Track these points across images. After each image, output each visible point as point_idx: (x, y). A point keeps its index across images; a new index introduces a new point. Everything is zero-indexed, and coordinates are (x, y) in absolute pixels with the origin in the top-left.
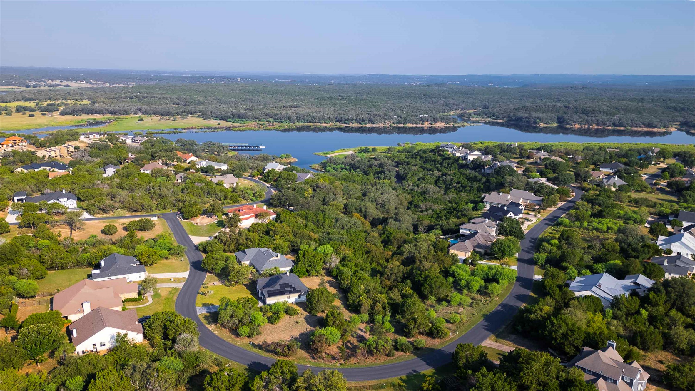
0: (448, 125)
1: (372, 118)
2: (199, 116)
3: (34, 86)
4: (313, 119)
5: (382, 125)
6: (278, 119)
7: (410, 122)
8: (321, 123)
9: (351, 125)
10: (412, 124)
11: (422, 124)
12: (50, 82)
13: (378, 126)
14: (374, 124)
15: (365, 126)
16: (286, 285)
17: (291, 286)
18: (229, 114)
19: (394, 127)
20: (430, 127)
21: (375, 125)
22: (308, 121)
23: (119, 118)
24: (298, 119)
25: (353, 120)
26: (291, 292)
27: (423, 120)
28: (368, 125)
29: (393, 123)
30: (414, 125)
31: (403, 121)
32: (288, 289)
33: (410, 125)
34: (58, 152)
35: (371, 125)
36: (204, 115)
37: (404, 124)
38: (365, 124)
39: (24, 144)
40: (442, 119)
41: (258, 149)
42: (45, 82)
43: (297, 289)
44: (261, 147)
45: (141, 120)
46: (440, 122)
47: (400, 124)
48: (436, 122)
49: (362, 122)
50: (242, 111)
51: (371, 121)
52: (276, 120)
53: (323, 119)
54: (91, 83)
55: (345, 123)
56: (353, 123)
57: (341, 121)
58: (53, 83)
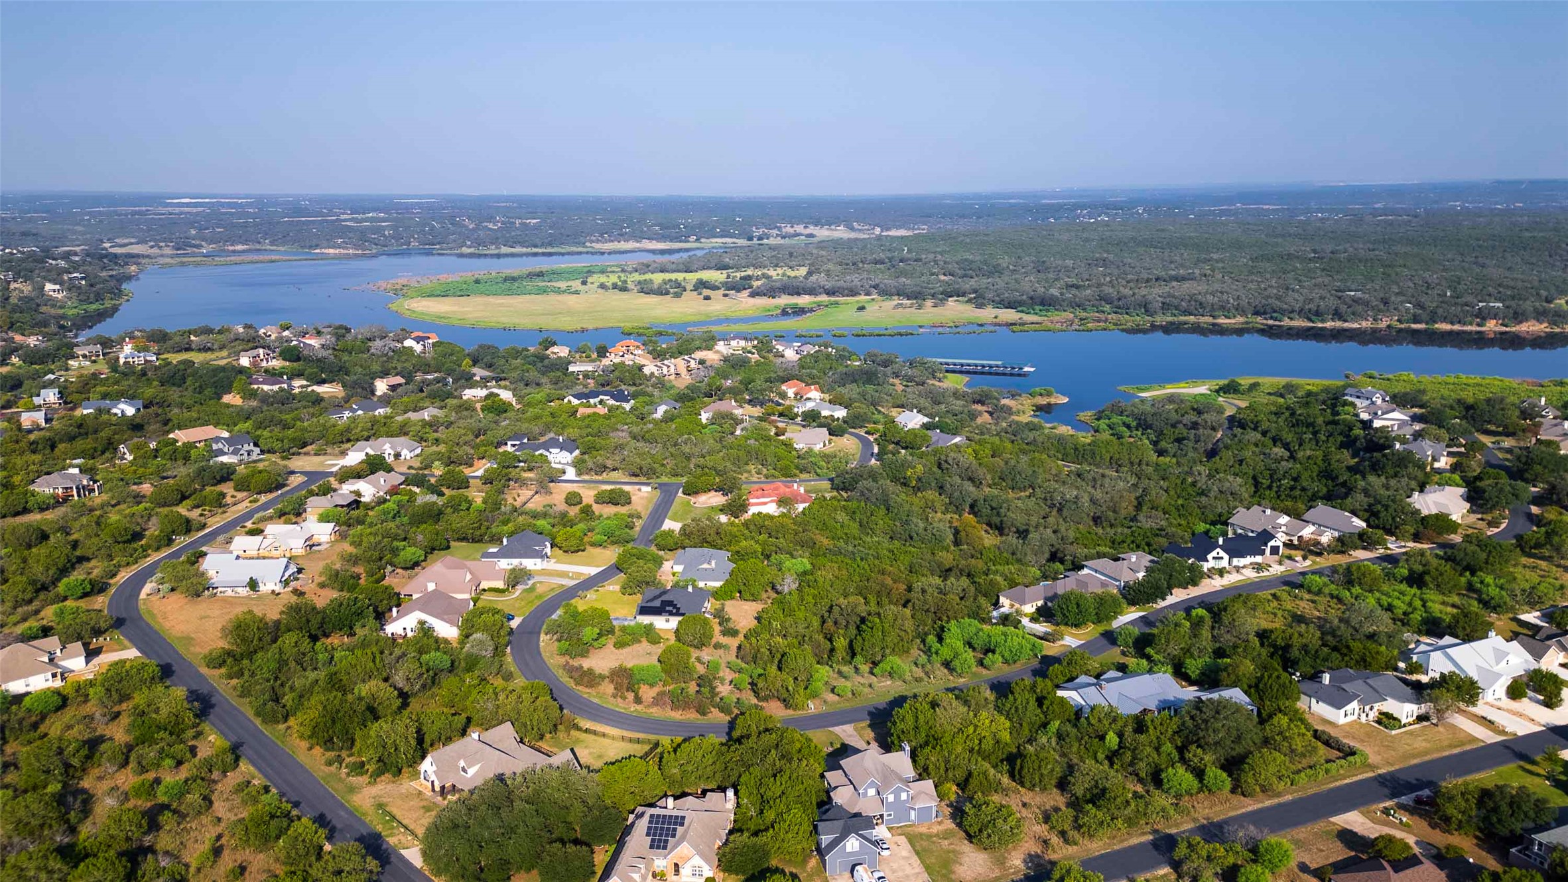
0: (1557, 330)
1: (1343, 308)
2: (970, 301)
3: (760, 238)
4: (1200, 307)
5: (1365, 324)
6: (1121, 306)
7: (1444, 320)
8: (1214, 317)
9: (1286, 322)
10: (1452, 323)
11: (1478, 325)
12: (789, 229)
13: (1356, 326)
14: (1346, 321)
15: (1320, 325)
16: (670, 603)
17: (675, 606)
18: (1024, 297)
19: (1401, 330)
20: (1502, 333)
21: (1346, 325)
22: (1187, 312)
23: (837, 303)
24: (1165, 307)
25: (1292, 311)
26: (671, 614)
27: (1483, 316)
28: (1329, 324)
29: (1399, 321)
30: (1457, 327)
31: (1425, 316)
32: (670, 608)
33: (1445, 327)
34: (672, 368)
35: (1338, 324)
36: (979, 300)
37: (1427, 323)
38: (1323, 321)
39: (640, 352)
40: (1540, 315)
41: (1021, 372)
42: (779, 229)
43: (681, 611)
44: (1026, 369)
45: (862, 308)
46: (1533, 322)
47: (1419, 323)
48: (1521, 322)
49: (1314, 318)
50: (1055, 292)
51: (1338, 315)
52: (1117, 310)
53: (1223, 308)
54: (852, 229)
55: (1272, 318)
56: (1291, 319)
57: (1265, 313)
58: (791, 231)
